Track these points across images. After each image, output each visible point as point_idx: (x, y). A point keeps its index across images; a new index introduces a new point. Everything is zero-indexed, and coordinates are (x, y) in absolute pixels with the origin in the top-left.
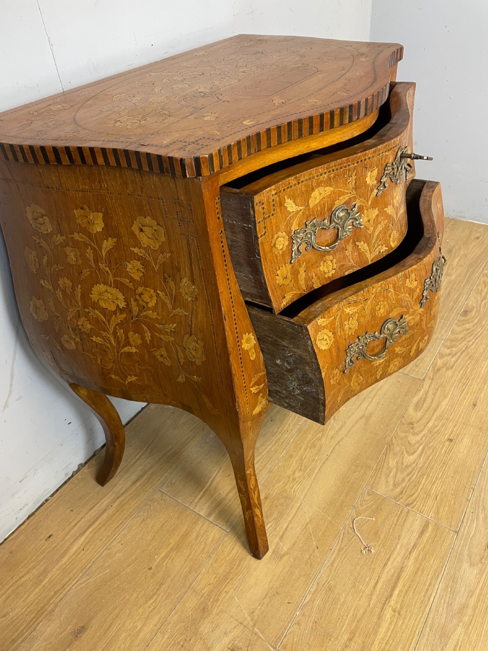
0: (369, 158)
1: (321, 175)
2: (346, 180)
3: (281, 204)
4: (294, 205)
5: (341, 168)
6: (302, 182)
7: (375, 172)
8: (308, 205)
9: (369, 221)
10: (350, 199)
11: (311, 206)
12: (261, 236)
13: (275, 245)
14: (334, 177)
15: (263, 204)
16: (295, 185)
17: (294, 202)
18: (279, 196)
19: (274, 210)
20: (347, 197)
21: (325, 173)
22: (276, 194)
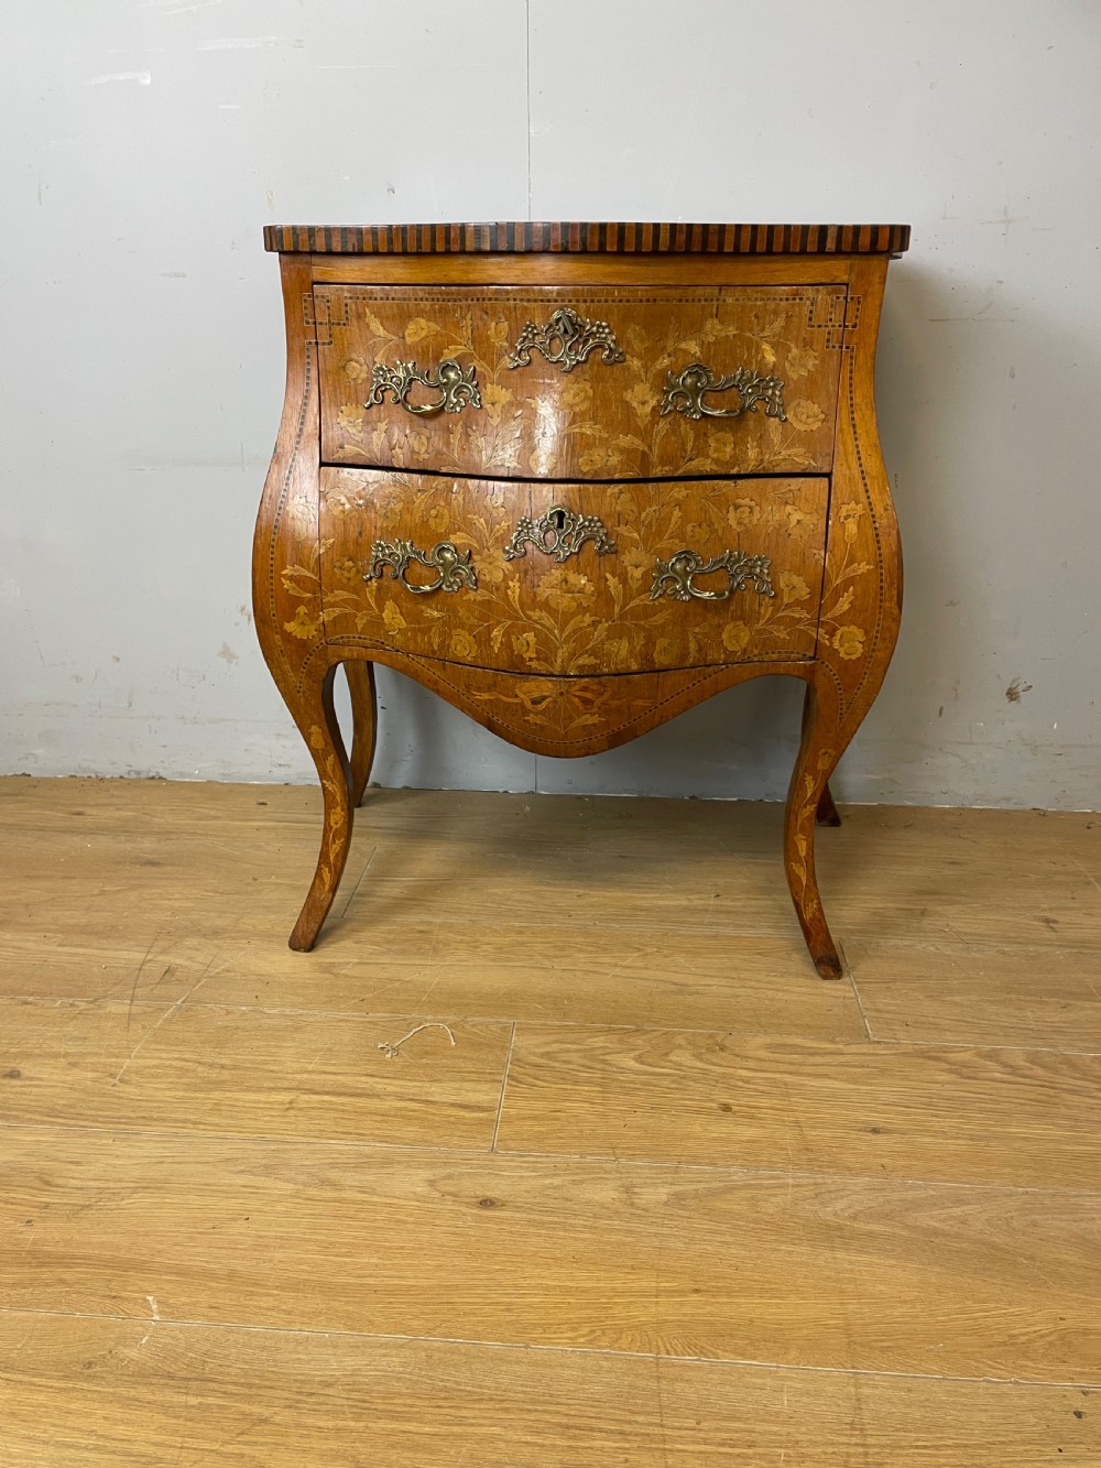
0: (490, 299)
1: (422, 300)
2: (458, 322)
3: (360, 316)
4: (381, 328)
5: (449, 301)
6: (393, 299)
7: (505, 325)
8: (403, 338)
9: (493, 404)
10: (464, 355)
11: (409, 340)
12: (324, 344)
13: (344, 367)
14: (440, 311)
15: (328, 301)
16: (382, 299)
17: (382, 324)
18: (356, 303)
19: (347, 319)
20: (462, 349)
21: (427, 300)
22: (351, 298)
